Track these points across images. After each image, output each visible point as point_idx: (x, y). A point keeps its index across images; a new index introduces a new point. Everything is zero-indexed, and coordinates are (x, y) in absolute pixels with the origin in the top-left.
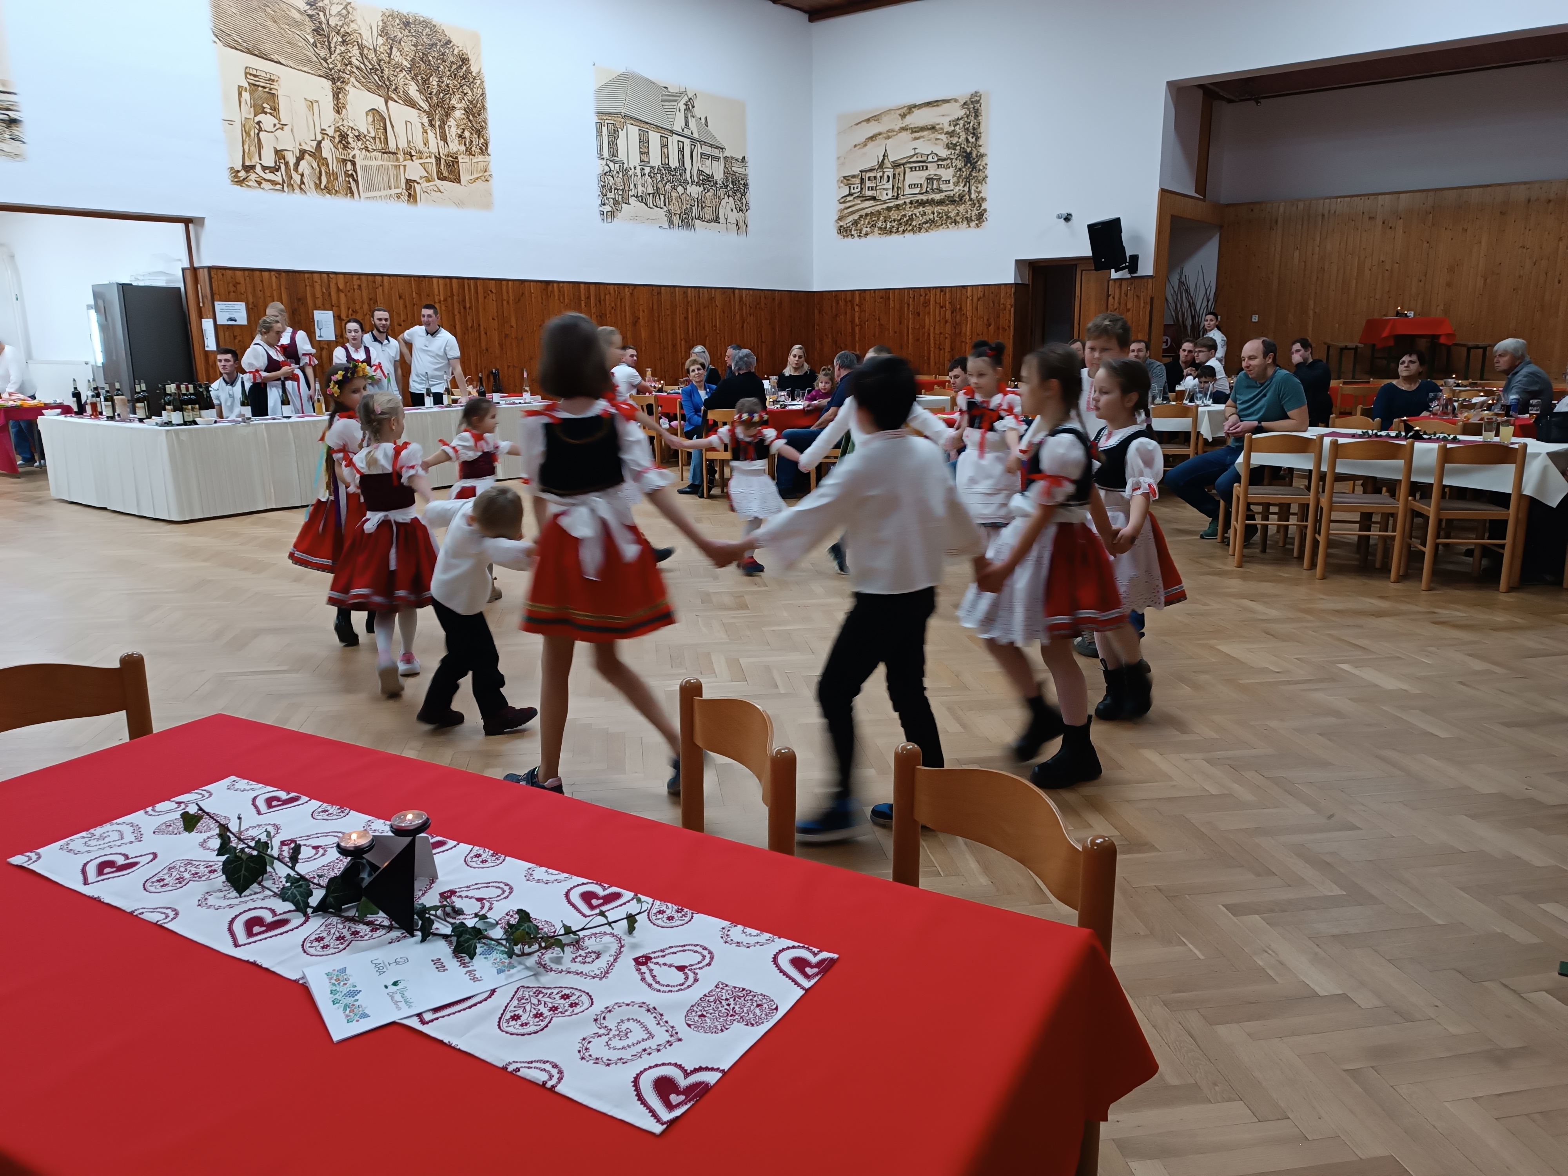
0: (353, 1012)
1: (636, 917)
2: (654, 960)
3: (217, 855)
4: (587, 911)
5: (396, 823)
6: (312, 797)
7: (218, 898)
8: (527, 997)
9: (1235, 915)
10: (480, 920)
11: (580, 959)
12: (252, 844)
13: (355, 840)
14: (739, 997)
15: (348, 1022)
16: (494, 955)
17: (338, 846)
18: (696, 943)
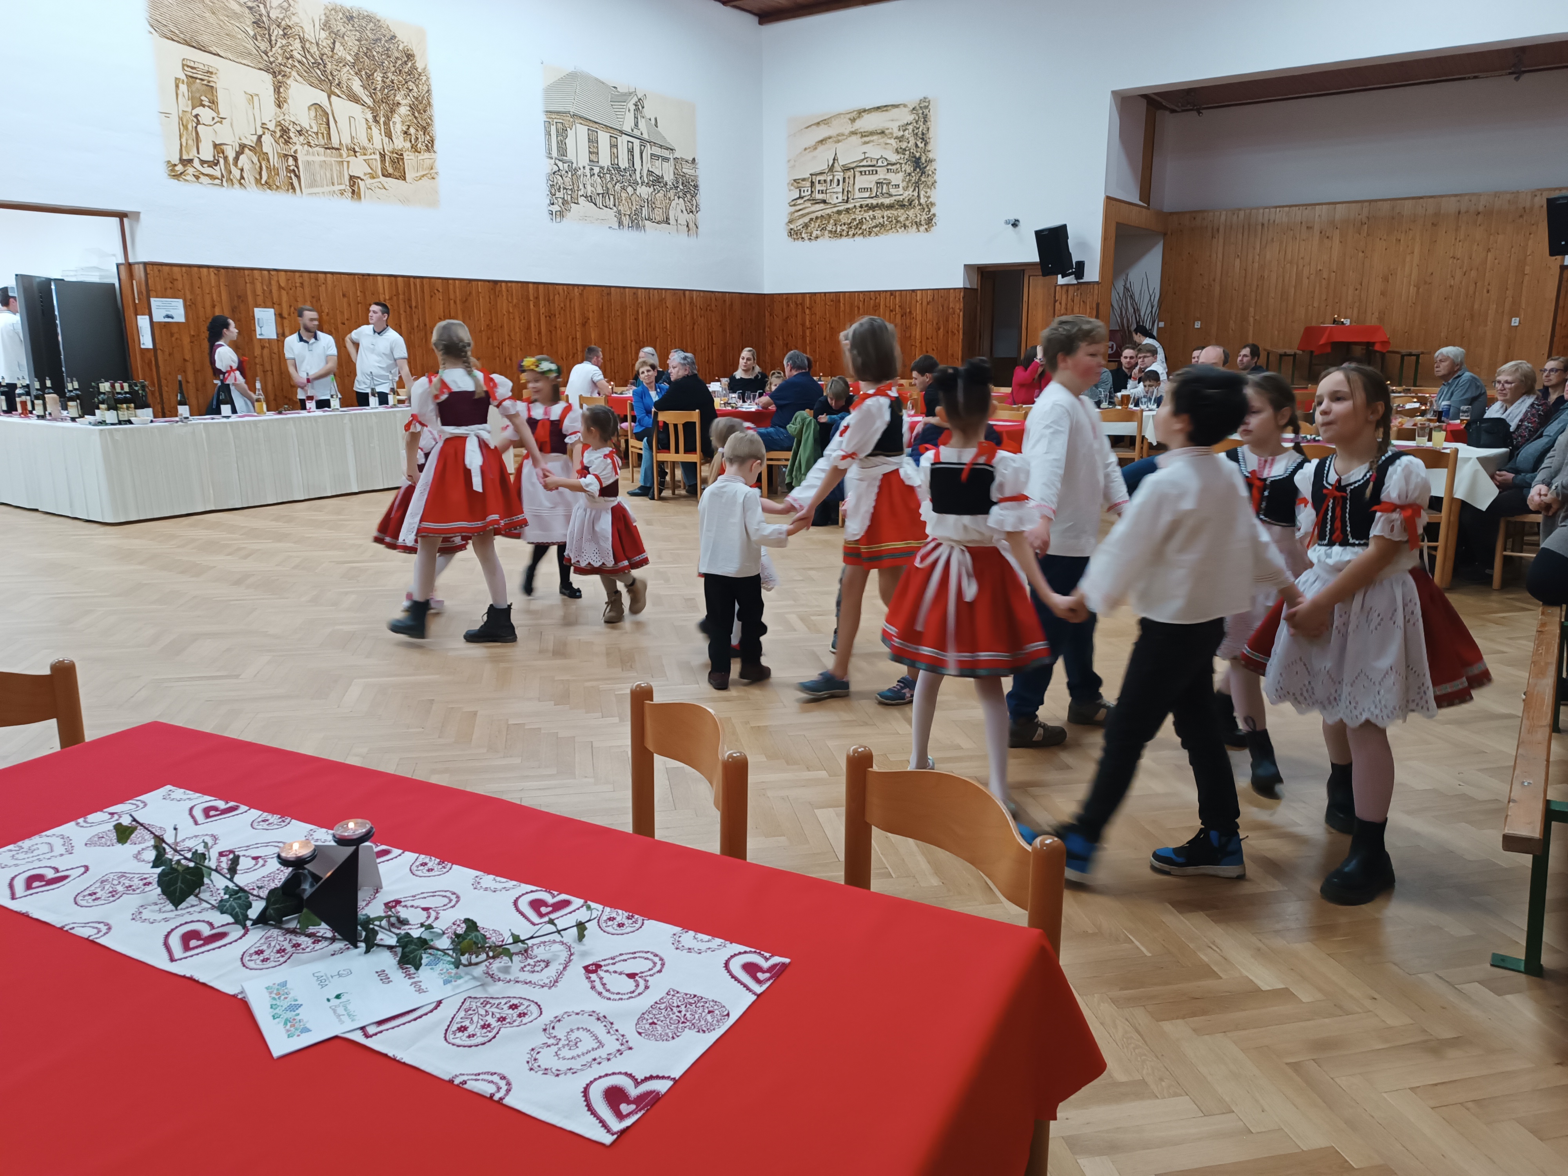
0: (294, 1026)
1: (586, 924)
2: (604, 968)
3: (153, 867)
4: (536, 919)
5: (339, 833)
6: (251, 806)
7: (153, 911)
8: (474, 1007)
9: (1181, 912)
10: (426, 929)
11: (528, 968)
12: (189, 855)
13: (298, 850)
14: (691, 1004)
15: (289, 1037)
16: (441, 965)
17: (279, 857)
18: (646, 950)
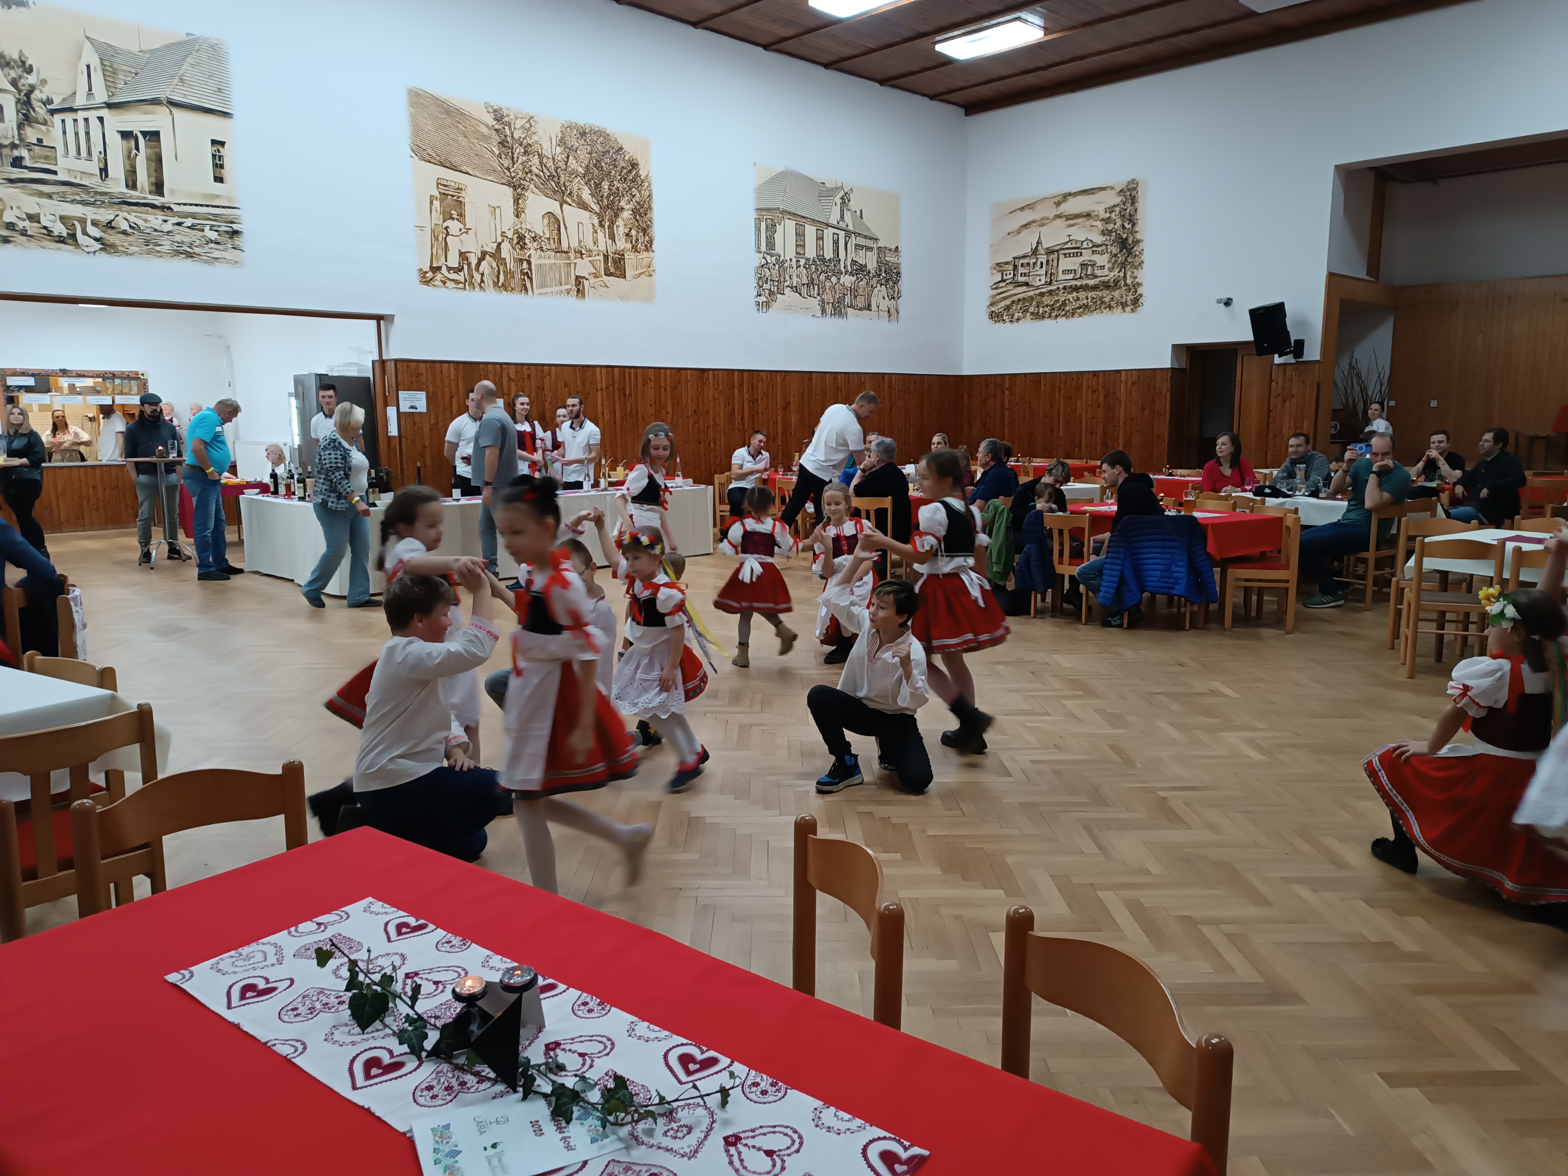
1: (730, 1091)
2: (744, 1141)
3: (346, 990)
4: (683, 1077)
6: (438, 926)
7: (343, 1033)
8: (617, 1173)
9: (1391, 1086)
10: (580, 1079)
11: (671, 1133)
12: (378, 979)
13: (470, 986)
16: (590, 1121)
18: (786, 1124)
